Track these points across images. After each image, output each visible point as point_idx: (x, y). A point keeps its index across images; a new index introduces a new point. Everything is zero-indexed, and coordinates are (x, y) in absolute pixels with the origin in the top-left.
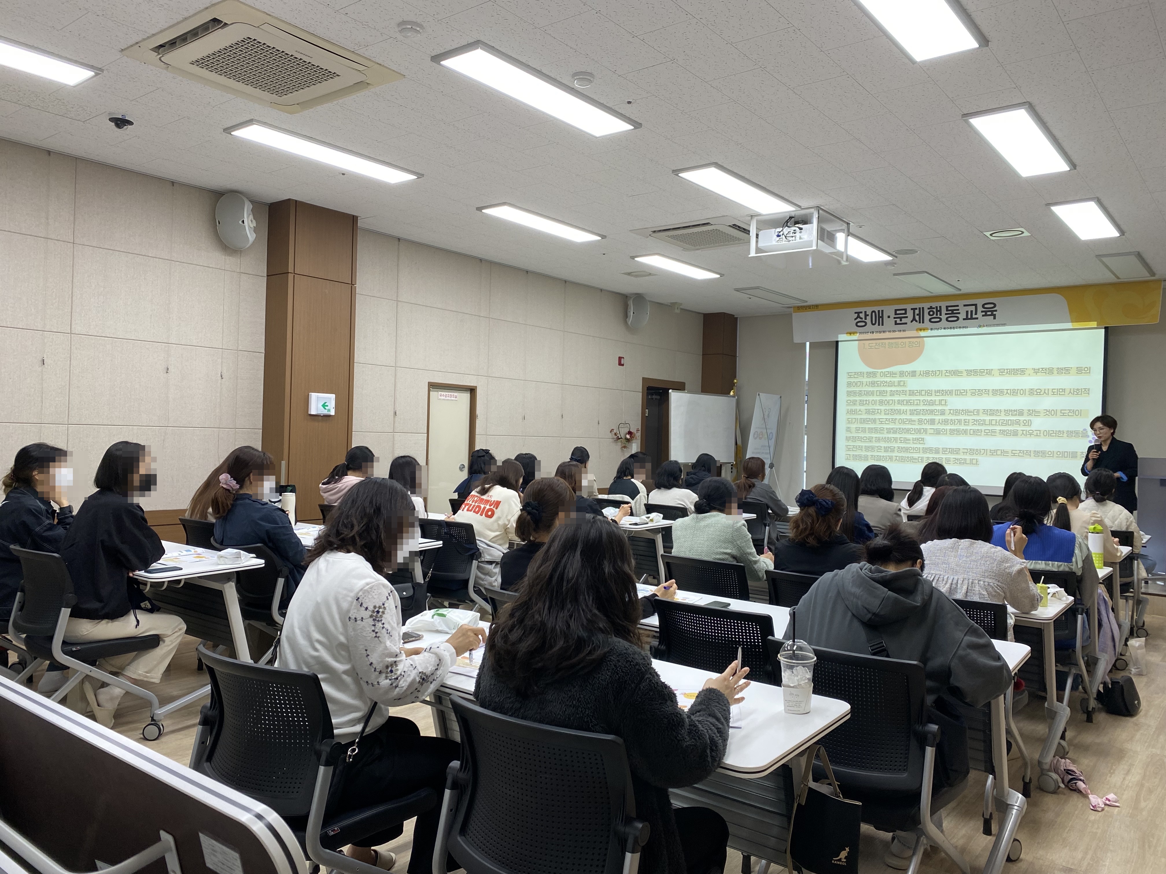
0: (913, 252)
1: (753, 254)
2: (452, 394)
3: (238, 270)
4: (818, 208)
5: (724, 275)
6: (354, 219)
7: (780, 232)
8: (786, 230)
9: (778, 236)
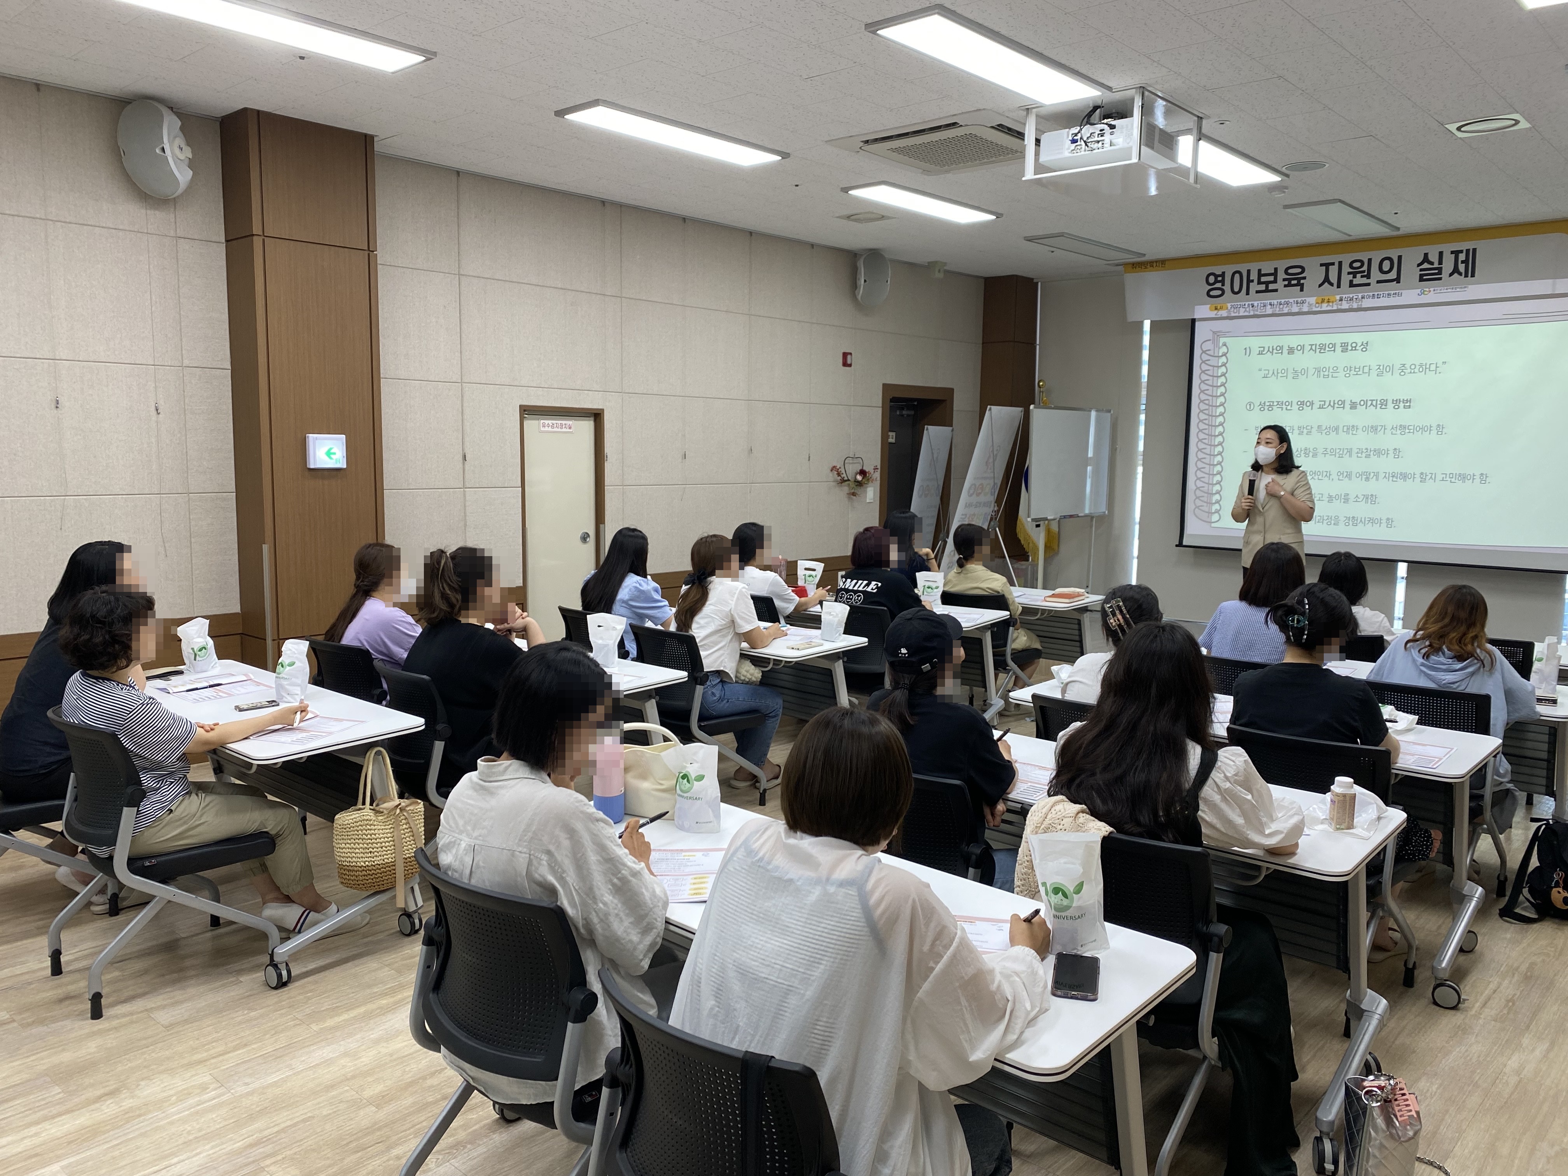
0: (1318, 166)
1: (1029, 174)
2: (564, 422)
3: (172, 233)
4: (1143, 89)
5: (1002, 215)
6: (367, 140)
7: (1076, 135)
8: (1087, 130)
9: (1074, 141)
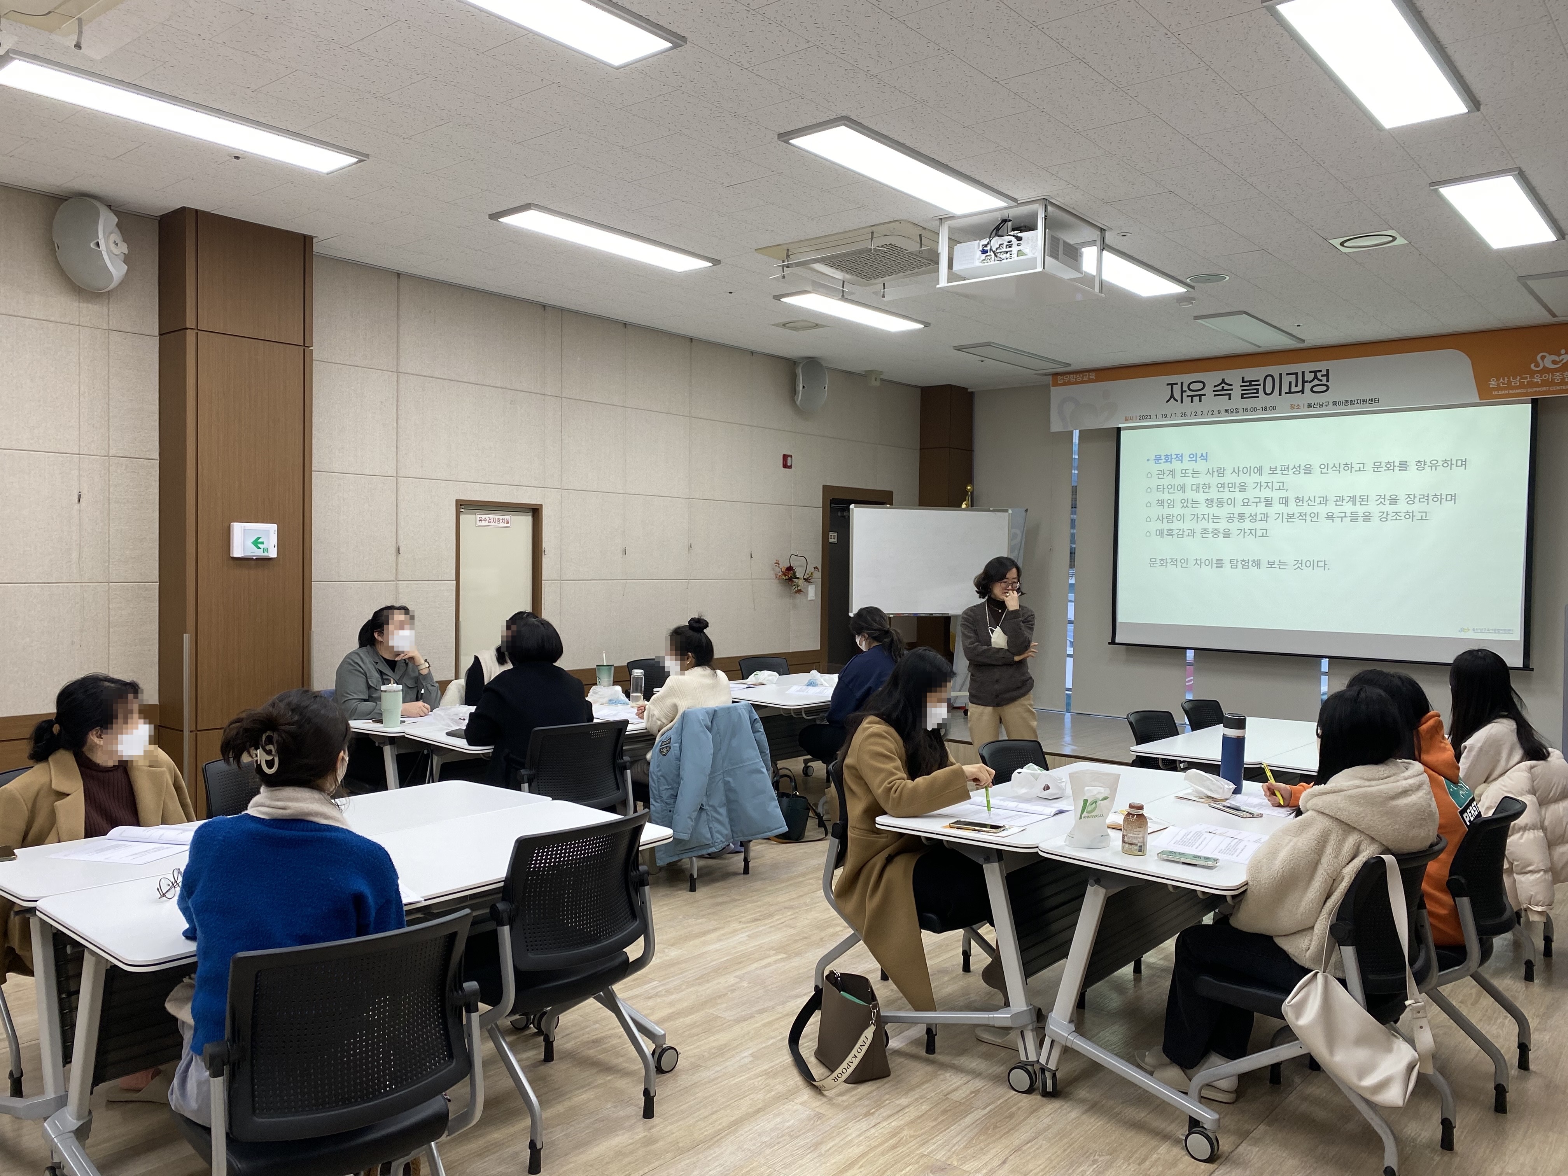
0: (1219, 278)
2: (501, 517)
3: (104, 326)
4: (1046, 202)
5: (929, 324)
6: (306, 241)
7: (986, 246)
8: (995, 242)
9: (984, 252)
